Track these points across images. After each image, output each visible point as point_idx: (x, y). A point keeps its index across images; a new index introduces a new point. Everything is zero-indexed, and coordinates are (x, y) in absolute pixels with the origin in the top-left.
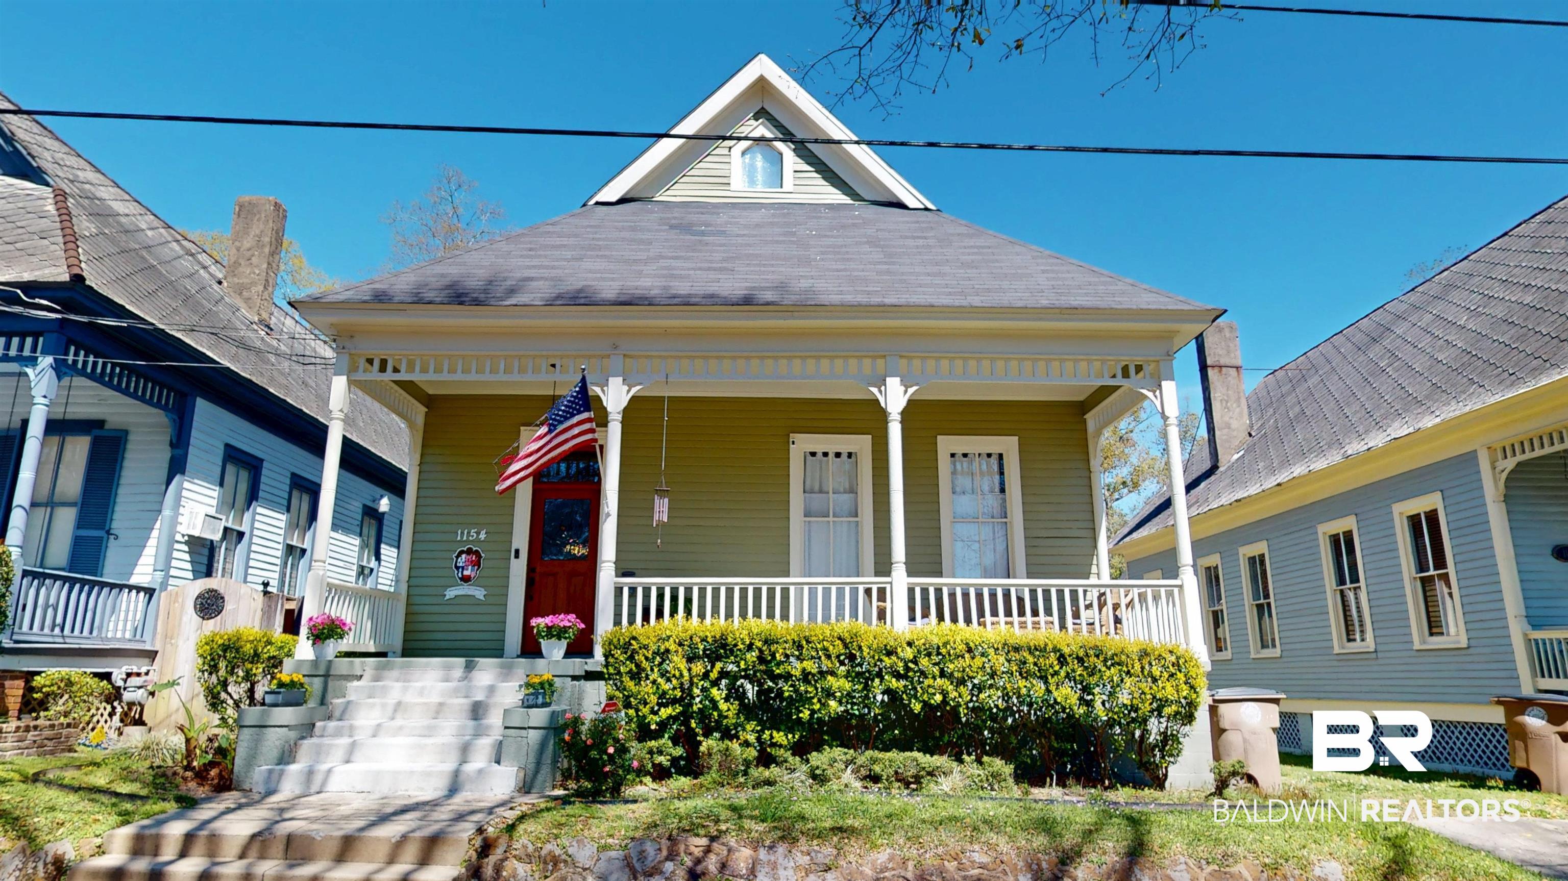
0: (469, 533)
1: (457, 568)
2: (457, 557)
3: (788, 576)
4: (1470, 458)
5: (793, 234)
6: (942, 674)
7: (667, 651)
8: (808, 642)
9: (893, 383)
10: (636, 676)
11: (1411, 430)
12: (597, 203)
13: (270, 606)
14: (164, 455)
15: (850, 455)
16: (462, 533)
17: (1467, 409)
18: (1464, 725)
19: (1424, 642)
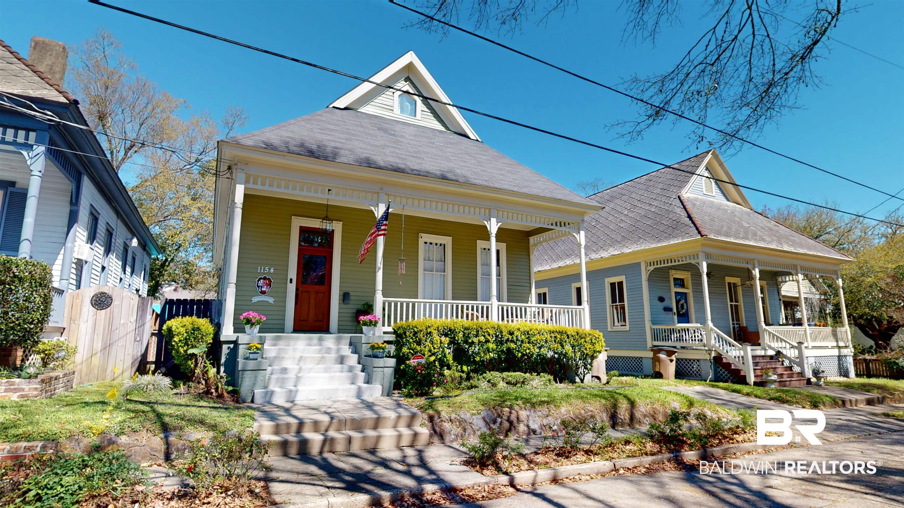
0: (264, 269)
1: (258, 287)
2: (258, 281)
3: (417, 298)
4: (639, 264)
5: (433, 143)
6: (529, 343)
7: (430, 332)
8: (481, 328)
9: (493, 220)
10: (419, 343)
11: (619, 252)
12: (334, 107)
13: (143, 304)
14: (66, 210)
15: (441, 245)
16: (261, 269)
17: (643, 248)
18: (633, 358)
19: (612, 328)
